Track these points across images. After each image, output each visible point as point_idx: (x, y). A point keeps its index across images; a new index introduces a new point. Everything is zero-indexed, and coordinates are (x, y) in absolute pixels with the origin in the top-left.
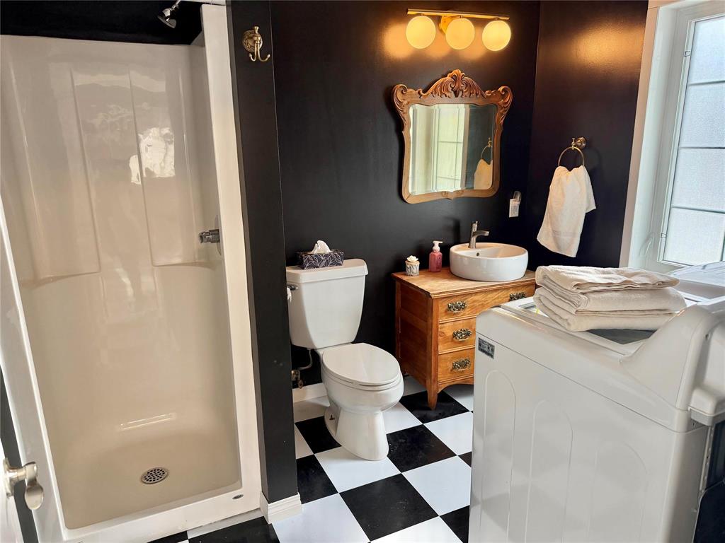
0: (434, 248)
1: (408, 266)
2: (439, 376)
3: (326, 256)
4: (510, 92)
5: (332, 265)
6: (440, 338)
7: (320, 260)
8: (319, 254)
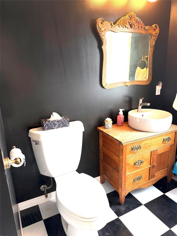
0: (120, 113)
1: (106, 124)
2: (126, 187)
3: (58, 121)
4: (158, 28)
5: (62, 127)
6: (127, 166)
7: (55, 124)
8: (54, 121)
